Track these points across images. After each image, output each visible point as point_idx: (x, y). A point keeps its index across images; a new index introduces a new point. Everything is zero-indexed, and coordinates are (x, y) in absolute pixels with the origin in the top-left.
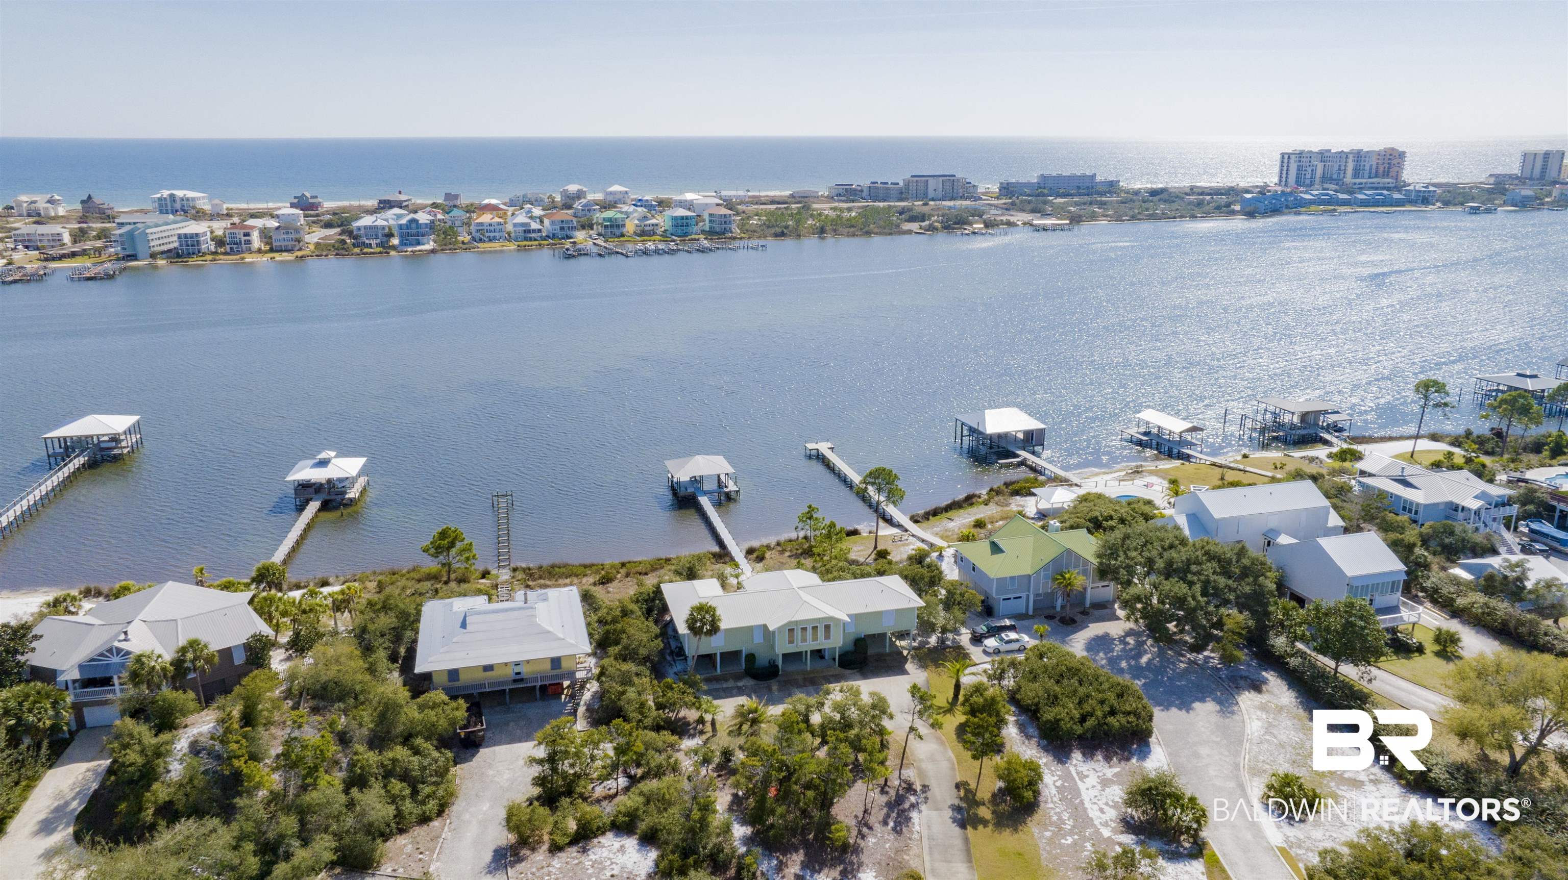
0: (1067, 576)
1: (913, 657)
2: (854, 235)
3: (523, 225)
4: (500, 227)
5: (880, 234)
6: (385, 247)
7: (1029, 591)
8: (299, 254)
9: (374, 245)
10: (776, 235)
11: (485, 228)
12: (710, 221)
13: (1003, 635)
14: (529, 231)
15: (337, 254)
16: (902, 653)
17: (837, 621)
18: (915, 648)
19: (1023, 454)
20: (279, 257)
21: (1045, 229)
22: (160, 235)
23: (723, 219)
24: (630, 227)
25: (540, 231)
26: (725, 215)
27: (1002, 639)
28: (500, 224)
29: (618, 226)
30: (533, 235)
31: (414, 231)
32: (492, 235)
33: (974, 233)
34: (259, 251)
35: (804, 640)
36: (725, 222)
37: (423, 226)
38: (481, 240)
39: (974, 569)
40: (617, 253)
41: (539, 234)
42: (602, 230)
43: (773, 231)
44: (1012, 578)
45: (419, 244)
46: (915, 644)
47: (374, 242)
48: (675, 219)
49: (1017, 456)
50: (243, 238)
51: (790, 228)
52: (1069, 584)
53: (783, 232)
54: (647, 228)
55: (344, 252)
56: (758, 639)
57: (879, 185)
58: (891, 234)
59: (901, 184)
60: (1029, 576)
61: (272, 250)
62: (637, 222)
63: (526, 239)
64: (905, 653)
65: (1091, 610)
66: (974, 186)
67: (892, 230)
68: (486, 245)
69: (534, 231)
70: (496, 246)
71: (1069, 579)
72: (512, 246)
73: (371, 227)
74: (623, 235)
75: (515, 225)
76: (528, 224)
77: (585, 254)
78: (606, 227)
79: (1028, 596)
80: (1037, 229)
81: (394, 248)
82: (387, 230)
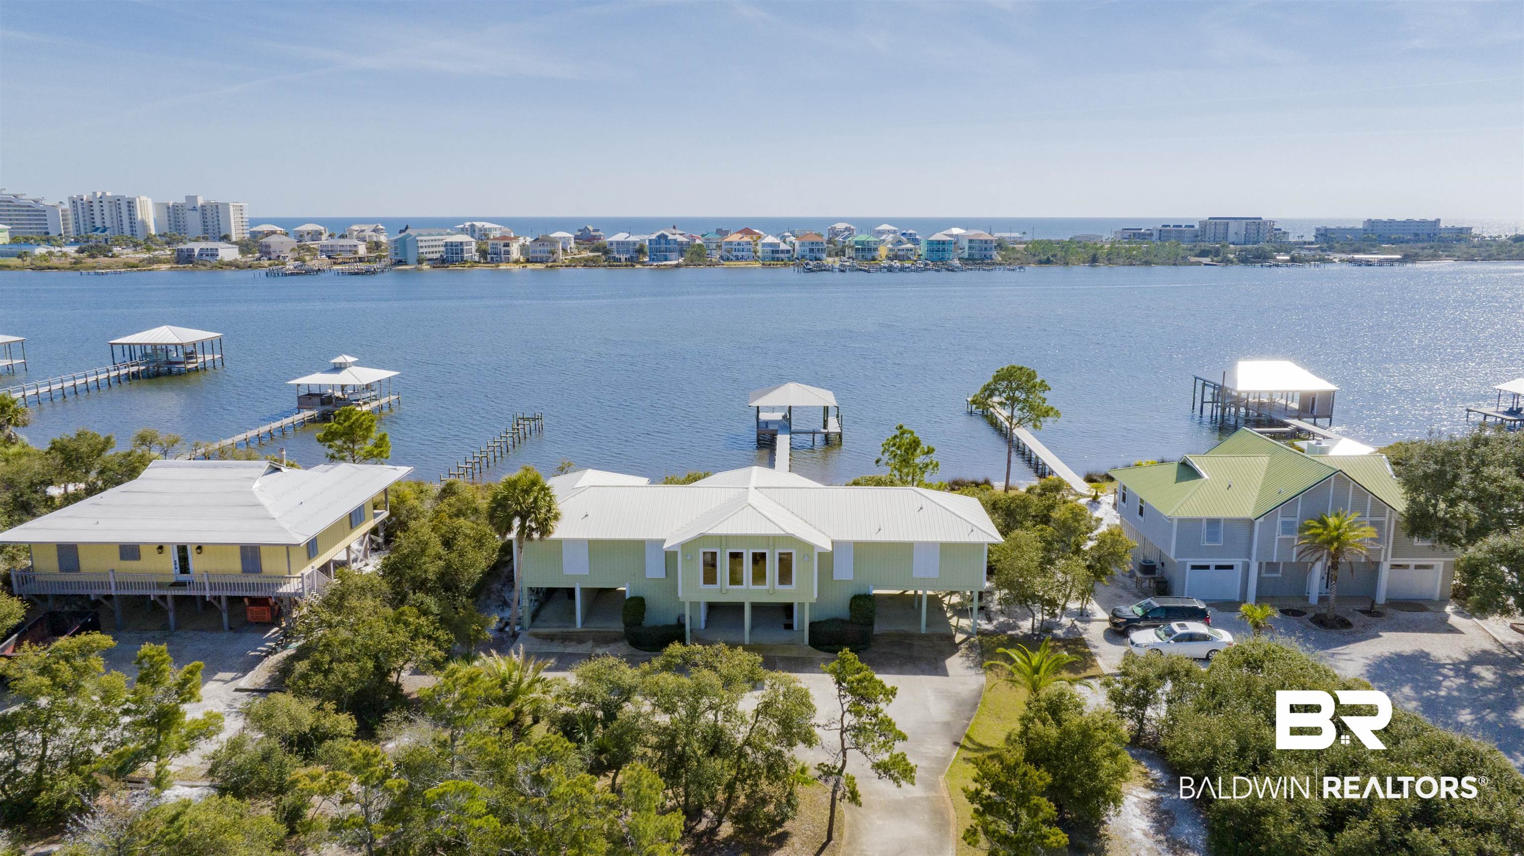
0: (1332, 521)
1: (971, 647)
2: (1131, 264)
3: (771, 245)
4: (749, 247)
5: (1163, 264)
6: (632, 261)
7: (1249, 556)
8: (550, 264)
9: (623, 260)
10: (1041, 262)
11: (734, 247)
12: (970, 248)
13: (1174, 625)
14: (777, 252)
15: (585, 266)
16: (953, 637)
17: (807, 547)
18: (983, 633)
19: (1295, 423)
20: (530, 266)
21: (1369, 263)
22: (431, 243)
23: (984, 245)
24: (883, 251)
25: (788, 251)
26: (986, 242)
27: (1170, 633)
28: (748, 243)
29: (870, 250)
30: (782, 256)
31: (663, 246)
32: (740, 254)
33: (1278, 266)
34: (517, 262)
35: (735, 579)
36: (986, 249)
37: (672, 242)
38: (728, 259)
39: (1141, 513)
40: (861, 270)
41: (787, 255)
42: (853, 254)
43: (1037, 258)
44: (1213, 523)
45: (666, 260)
46: (985, 625)
47: (623, 257)
48: (931, 243)
49: (1286, 425)
50: (503, 249)
51: (1058, 257)
52: (1338, 538)
53: (1048, 259)
54: (901, 253)
55: (592, 264)
56: (655, 570)
57: (1172, 228)
58: (1175, 264)
59: (1197, 227)
60: (1251, 523)
61: (528, 261)
62: (890, 246)
63: (773, 259)
64: (959, 637)
65: (1390, 611)
66: (1285, 233)
67: (1177, 261)
68: (731, 263)
69: (783, 252)
70: (742, 264)
71: (1337, 528)
72: (758, 265)
73: (623, 243)
74: (874, 259)
75: (764, 245)
76: (778, 245)
77: (825, 270)
78: (857, 250)
79: (1247, 568)
80: (1358, 263)
81: (643, 263)
82: (638, 246)
